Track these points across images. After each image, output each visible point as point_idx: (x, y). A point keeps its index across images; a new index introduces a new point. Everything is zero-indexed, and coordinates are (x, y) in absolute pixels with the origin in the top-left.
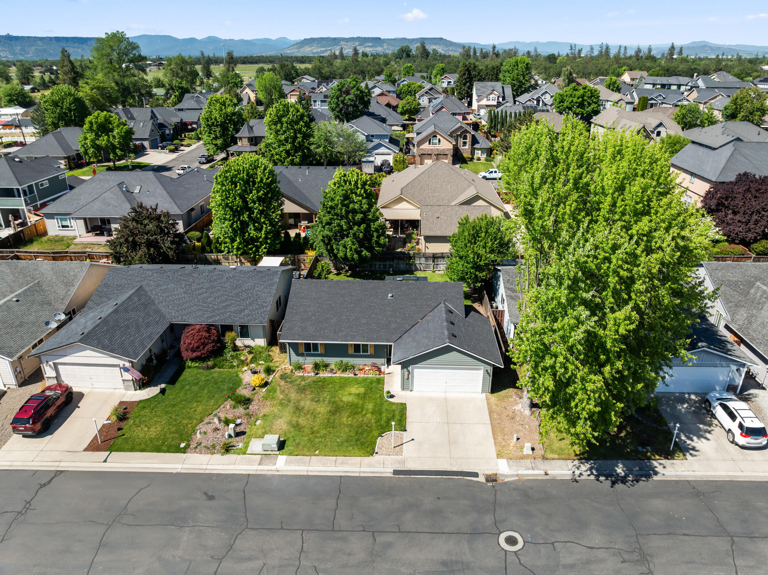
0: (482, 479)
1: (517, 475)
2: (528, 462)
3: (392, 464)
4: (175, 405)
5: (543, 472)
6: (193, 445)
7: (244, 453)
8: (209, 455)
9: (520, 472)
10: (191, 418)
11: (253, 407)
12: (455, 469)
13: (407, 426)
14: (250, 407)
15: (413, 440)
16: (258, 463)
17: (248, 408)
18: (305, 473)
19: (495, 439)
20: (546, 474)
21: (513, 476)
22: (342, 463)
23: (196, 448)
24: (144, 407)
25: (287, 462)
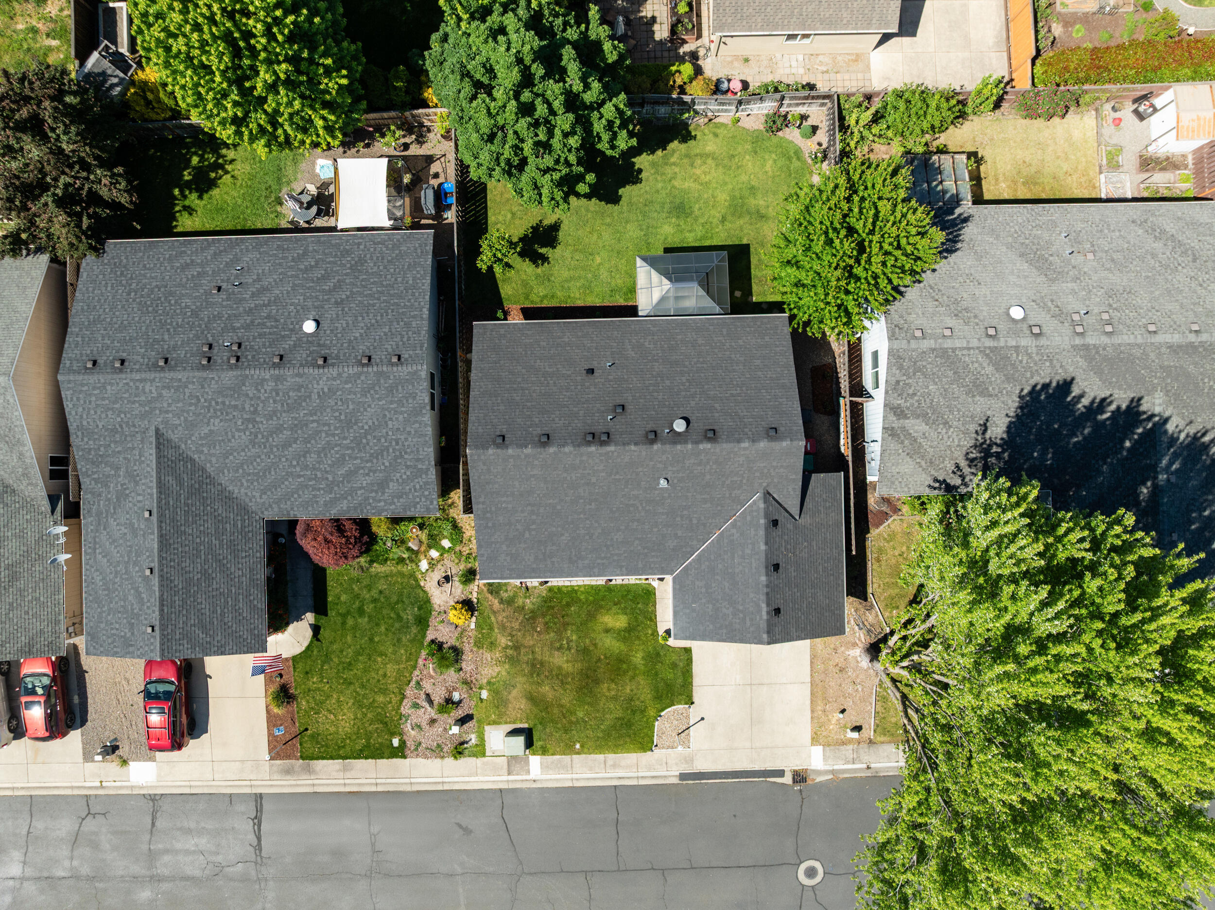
0: (787, 779)
1: (832, 772)
2: (848, 751)
3: (677, 764)
4: (350, 664)
5: (865, 766)
6: (410, 744)
7: (483, 755)
8: (439, 760)
9: (836, 767)
10: (384, 691)
11: (467, 665)
12: (757, 767)
13: (694, 694)
14: (464, 665)
15: (703, 719)
16: (505, 771)
17: (461, 669)
18: (569, 784)
19: (812, 711)
20: (868, 768)
21: (827, 772)
22: (614, 766)
23: (416, 749)
24: (307, 673)
25: (544, 767)
